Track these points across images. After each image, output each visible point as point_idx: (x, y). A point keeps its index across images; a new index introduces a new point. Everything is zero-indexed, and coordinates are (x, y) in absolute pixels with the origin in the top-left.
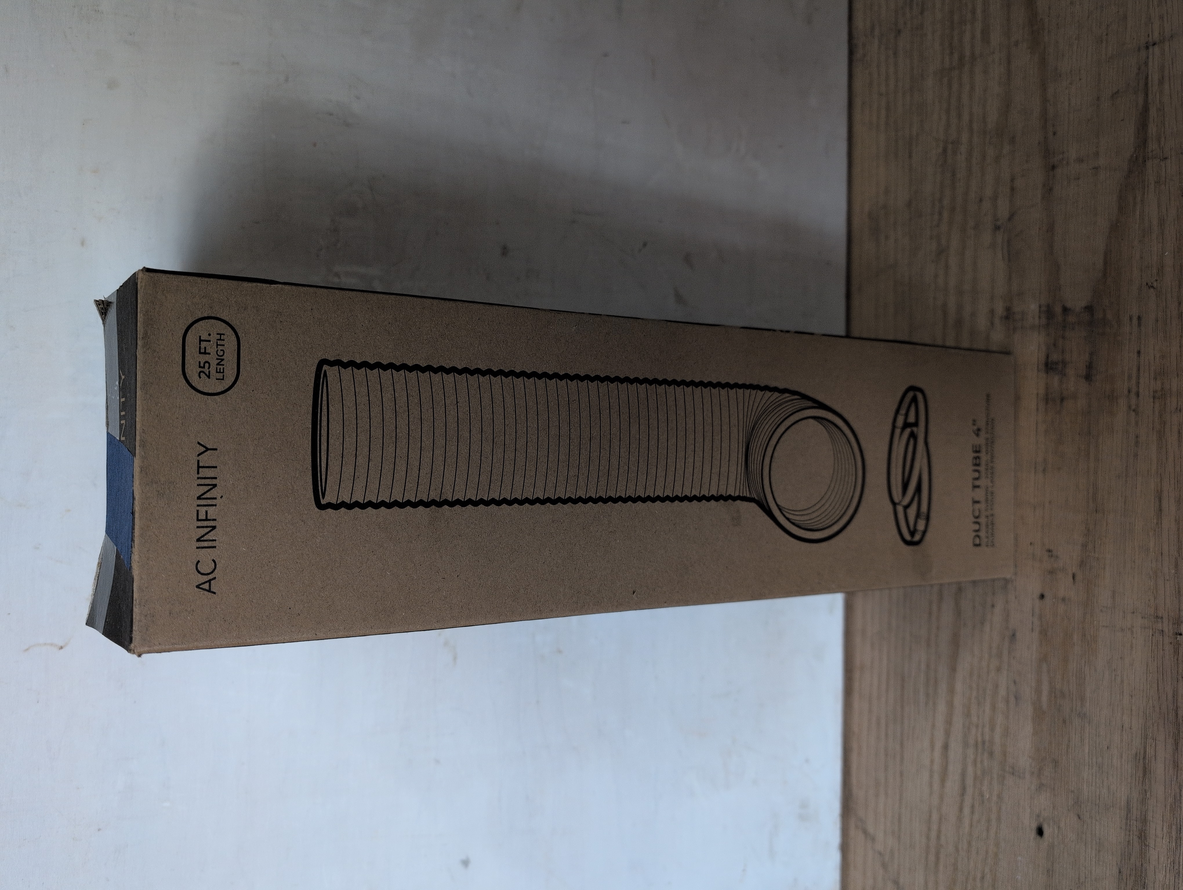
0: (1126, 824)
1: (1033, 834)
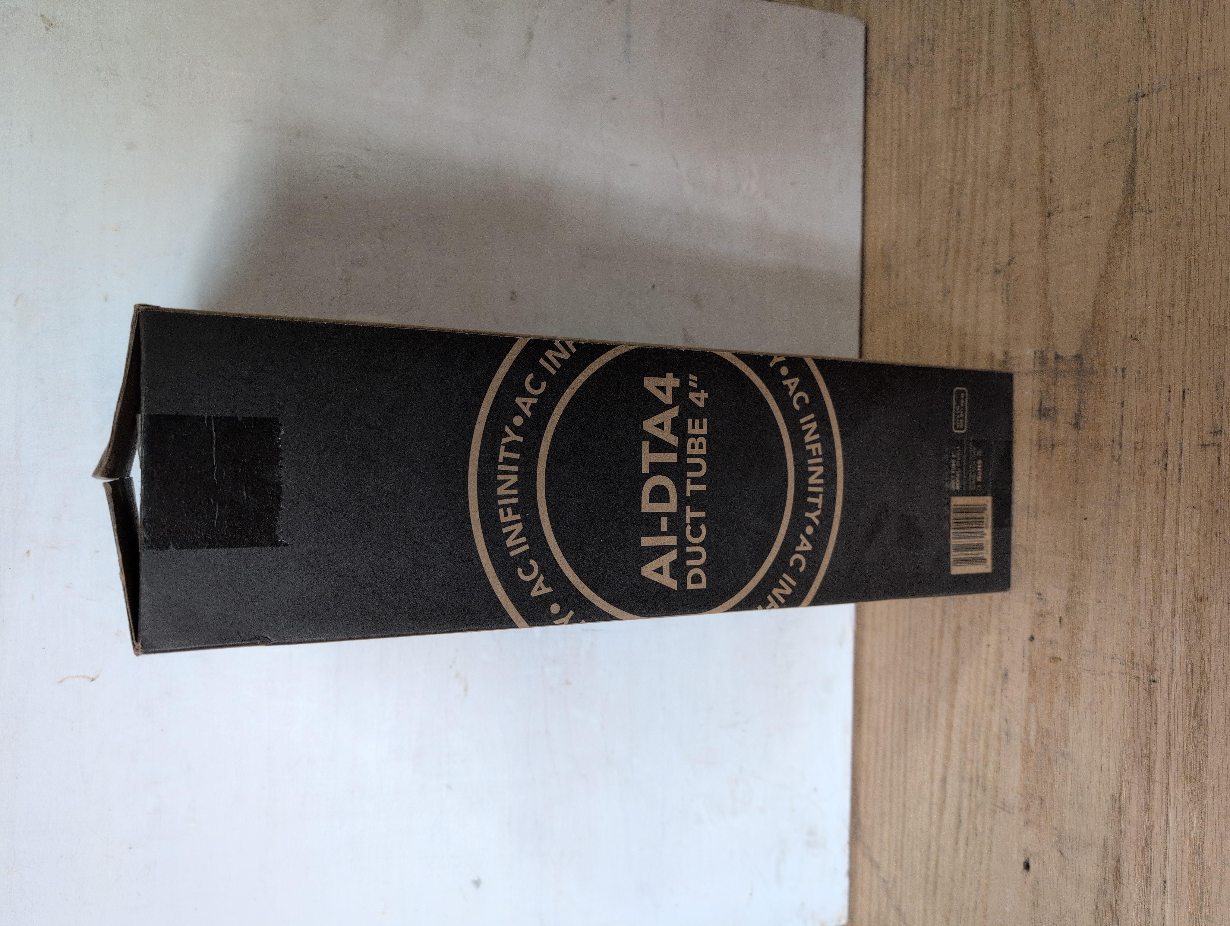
0: (1103, 862)
1: (1021, 867)
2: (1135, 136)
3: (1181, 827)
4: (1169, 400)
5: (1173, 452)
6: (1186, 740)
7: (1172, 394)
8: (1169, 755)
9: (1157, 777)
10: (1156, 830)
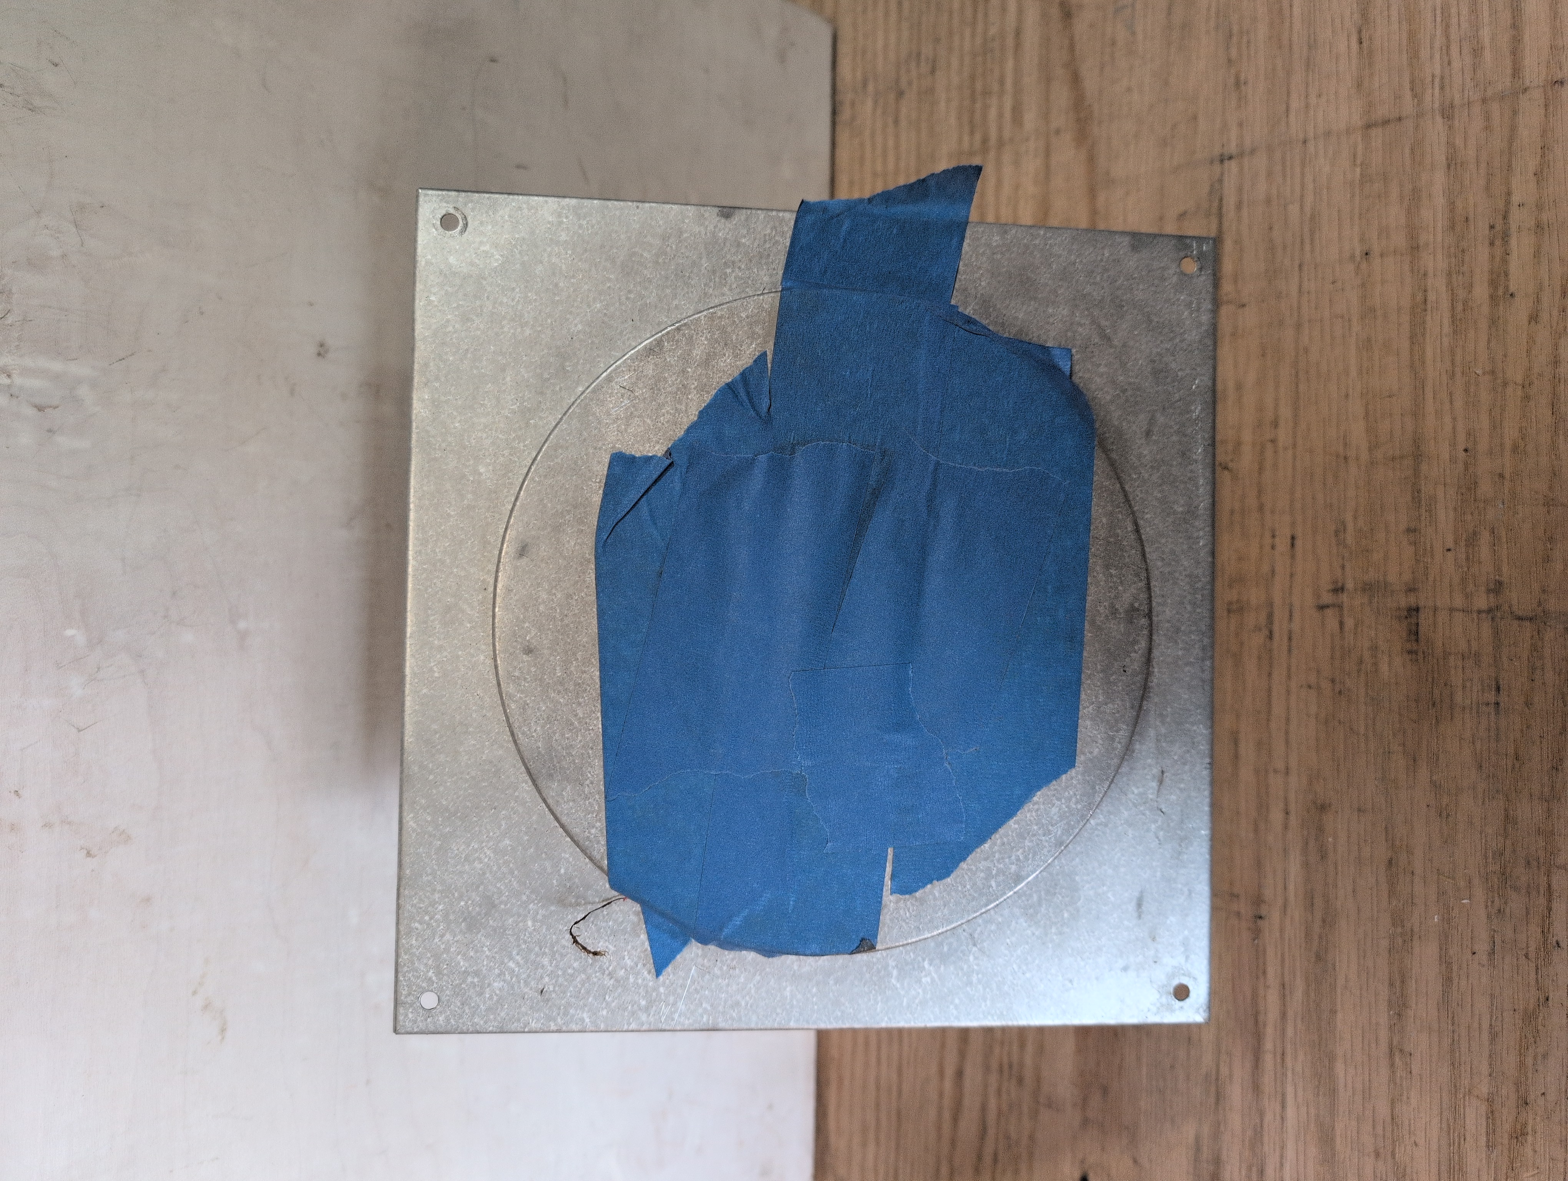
0: (1195, 1168)
2: (1220, 208)
3: (1304, 1110)
4: (1273, 547)
5: (1279, 614)
6: (1307, 994)
7: (1277, 540)
8: (1284, 1015)
9: (1268, 1045)
10: (1268, 1117)
